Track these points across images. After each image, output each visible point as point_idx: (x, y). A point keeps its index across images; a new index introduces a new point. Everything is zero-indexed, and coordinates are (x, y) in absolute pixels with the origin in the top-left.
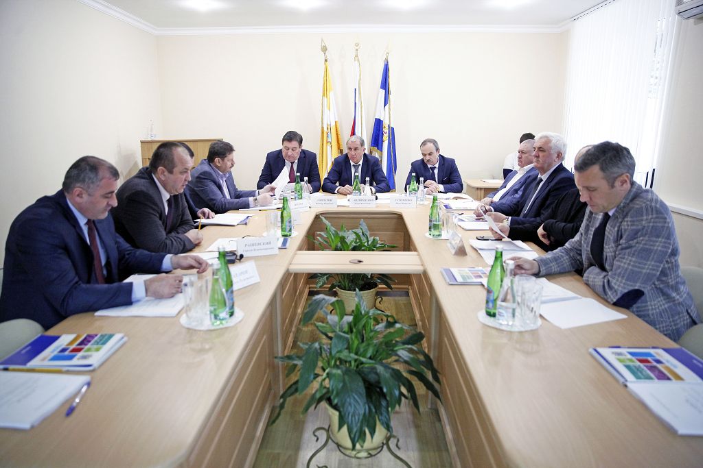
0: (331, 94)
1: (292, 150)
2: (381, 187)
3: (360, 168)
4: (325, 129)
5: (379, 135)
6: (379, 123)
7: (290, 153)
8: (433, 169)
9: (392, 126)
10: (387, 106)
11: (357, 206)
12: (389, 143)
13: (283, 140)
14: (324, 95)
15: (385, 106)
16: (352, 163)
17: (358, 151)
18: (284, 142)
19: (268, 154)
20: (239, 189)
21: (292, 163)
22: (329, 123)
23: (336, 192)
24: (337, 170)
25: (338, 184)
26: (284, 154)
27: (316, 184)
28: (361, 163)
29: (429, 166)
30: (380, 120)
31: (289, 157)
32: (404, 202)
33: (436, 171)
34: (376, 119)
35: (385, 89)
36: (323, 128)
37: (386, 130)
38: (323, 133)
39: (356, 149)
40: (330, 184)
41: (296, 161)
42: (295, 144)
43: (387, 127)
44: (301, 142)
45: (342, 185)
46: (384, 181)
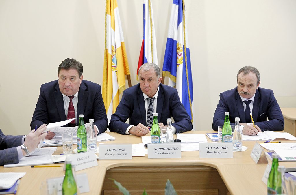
0: (116, 11)
1: (71, 79)
2: (183, 125)
3: (155, 101)
4: (110, 52)
5: (171, 57)
6: (171, 44)
7: (68, 83)
8: (248, 103)
9: (187, 46)
10: (181, 24)
11: (157, 156)
12: (184, 67)
13: (60, 69)
14: (107, 12)
15: (179, 23)
16: (146, 97)
17: (153, 82)
18: (61, 71)
19: (42, 86)
20: (6, 134)
21: (71, 97)
22: (114, 45)
23: (127, 132)
24: (127, 104)
25: (128, 121)
26: (60, 86)
27: (103, 122)
28: (156, 96)
29: (243, 99)
30: (173, 39)
31: (67, 89)
32: (217, 150)
33: (251, 106)
34: (168, 39)
35: (179, 4)
36: (106, 50)
37: (180, 52)
38: (107, 56)
39: (150, 80)
40: (120, 122)
41: (76, 95)
42: (73, 72)
43: (181, 49)
44: (80, 70)
45: (134, 123)
46: (185, 117)
